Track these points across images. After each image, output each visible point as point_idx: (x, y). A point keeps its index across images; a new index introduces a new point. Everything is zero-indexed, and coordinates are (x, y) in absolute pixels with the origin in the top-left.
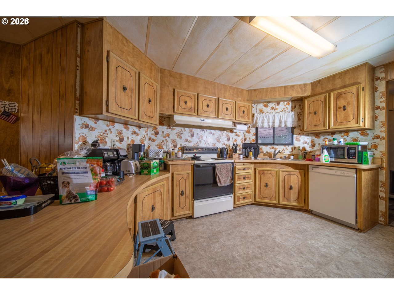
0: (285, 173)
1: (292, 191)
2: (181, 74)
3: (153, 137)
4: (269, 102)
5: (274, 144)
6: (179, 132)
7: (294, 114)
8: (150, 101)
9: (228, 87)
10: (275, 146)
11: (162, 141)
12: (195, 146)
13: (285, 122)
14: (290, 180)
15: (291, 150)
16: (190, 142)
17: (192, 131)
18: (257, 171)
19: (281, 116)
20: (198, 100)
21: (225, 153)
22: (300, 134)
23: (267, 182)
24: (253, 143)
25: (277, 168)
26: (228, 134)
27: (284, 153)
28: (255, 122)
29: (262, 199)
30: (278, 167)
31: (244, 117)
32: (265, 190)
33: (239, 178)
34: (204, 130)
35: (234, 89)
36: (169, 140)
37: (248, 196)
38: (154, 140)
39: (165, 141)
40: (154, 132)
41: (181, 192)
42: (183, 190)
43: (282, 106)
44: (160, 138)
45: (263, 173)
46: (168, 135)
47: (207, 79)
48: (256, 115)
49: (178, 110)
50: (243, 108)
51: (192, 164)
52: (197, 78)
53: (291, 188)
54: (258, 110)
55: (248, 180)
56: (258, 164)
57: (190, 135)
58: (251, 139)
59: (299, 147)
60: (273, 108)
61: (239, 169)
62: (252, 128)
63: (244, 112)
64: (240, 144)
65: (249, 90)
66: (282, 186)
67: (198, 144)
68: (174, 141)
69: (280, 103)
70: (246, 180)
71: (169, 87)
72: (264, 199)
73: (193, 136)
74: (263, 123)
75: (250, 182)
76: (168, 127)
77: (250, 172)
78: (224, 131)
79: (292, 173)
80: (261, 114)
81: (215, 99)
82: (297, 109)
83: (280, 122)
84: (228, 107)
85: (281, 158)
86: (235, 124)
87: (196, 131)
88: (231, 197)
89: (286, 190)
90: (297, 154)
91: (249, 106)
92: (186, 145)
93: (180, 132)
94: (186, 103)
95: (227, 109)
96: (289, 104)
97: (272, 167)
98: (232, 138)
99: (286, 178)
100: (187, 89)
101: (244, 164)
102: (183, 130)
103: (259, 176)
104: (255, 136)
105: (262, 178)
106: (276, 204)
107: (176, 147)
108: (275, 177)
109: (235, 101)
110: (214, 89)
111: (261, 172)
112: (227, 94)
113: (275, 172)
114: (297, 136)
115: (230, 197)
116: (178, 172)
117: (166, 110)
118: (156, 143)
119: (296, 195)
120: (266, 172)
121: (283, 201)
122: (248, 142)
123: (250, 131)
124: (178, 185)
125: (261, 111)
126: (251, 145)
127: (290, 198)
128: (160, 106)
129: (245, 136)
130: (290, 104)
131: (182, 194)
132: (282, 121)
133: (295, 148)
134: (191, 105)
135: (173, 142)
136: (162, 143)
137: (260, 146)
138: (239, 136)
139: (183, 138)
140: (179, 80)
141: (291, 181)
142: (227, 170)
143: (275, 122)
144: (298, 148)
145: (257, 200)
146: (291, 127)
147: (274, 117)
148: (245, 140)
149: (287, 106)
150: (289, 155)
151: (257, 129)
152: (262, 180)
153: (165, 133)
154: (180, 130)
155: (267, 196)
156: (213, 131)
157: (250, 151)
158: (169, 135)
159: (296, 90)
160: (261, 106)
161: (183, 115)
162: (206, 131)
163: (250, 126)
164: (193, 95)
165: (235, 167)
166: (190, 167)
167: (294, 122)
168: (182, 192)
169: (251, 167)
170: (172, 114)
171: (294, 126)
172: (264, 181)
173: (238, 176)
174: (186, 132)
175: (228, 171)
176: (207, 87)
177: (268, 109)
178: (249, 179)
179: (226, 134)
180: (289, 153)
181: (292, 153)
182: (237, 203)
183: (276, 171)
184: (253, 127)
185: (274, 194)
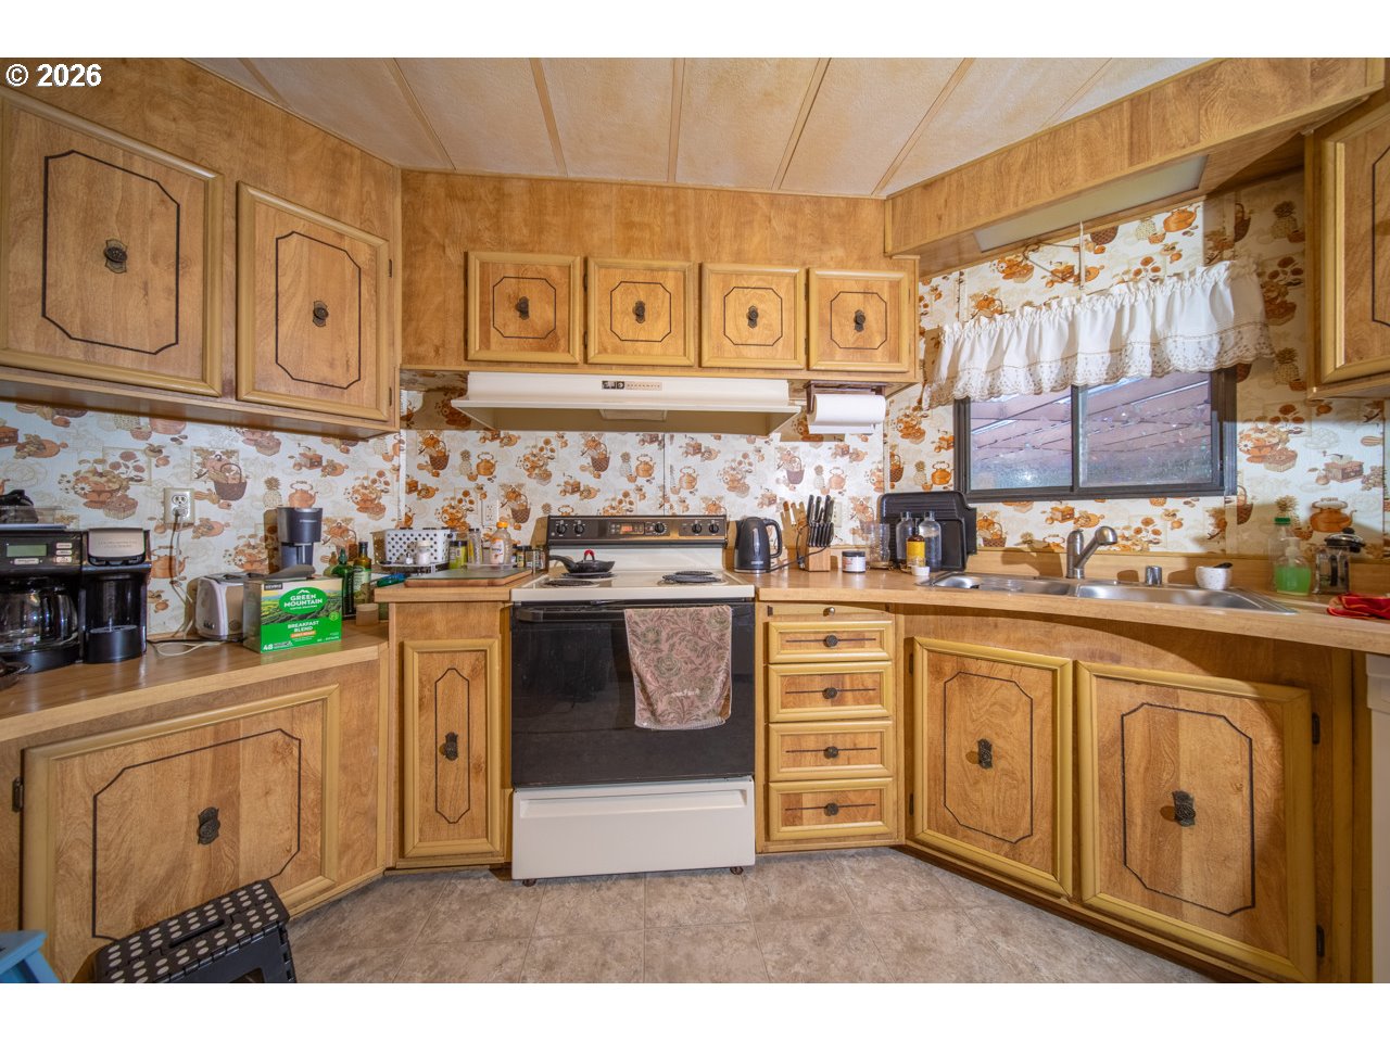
0: (1127, 696)
1: (1190, 840)
2: (501, 179)
3: (425, 478)
4: (1038, 242)
5: (1073, 491)
6: (535, 451)
7: (1234, 280)
8: (320, 315)
9: (761, 203)
10: (1081, 506)
11: (460, 496)
12: (614, 512)
13: (1156, 344)
14: (1175, 746)
15: (1208, 527)
16: (588, 493)
17: (596, 444)
18: (922, 660)
19: (1120, 312)
20: (585, 288)
21: (757, 544)
22: (1287, 410)
23: (988, 734)
24: (938, 488)
25: (1060, 653)
26: (796, 448)
27: (1153, 548)
28: (944, 371)
29: (953, 834)
30: (1066, 646)
31: (860, 349)
32: (977, 782)
33: (796, 690)
34: (660, 435)
35: (797, 203)
36: (490, 488)
37: (860, 802)
38: (428, 492)
39: (474, 495)
40: (428, 458)
41: (442, 741)
42: (456, 733)
43: (1131, 242)
44: (453, 480)
45: (960, 673)
46: (488, 468)
47: (632, 179)
48: (951, 331)
49: (488, 348)
50: (854, 303)
51: (504, 602)
52: (583, 182)
53: (1181, 810)
54: (965, 301)
55: (857, 702)
56: (931, 617)
57: (587, 461)
58: (929, 471)
59: (1283, 505)
60: (1066, 274)
61: (795, 641)
62: (930, 407)
63: (859, 321)
64: (868, 499)
65: (893, 198)
66: (1102, 785)
67: (631, 503)
68: (513, 494)
69: (1115, 230)
70: (841, 702)
71: (444, 247)
72: (965, 838)
73: (604, 468)
74: (994, 370)
75: (876, 717)
76: (489, 434)
77: (877, 657)
78: (767, 432)
79: (1197, 701)
80: (984, 320)
81: (680, 274)
82: (1262, 243)
83: (1118, 349)
84: (761, 308)
85: (1127, 578)
86: (808, 390)
87: (617, 443)
88: (743, 792)
89: (1138, 821)
90: (1264, 558)
91: (895, 285)
92: (569, 510)
93: (542, 449)
94: (523, 309)
95: (753, 317)
96: (1185, 222)
97: (1024, 643)
98: (819, 470)
99: (1137, 728)
100: (530, 247)
101: (827, 612)
102: (555, 444)
103: (931, 687)
104: (951, 451)
105: (956, 701)
106: (1058, 896)
107: (525, 519)
108: (1043, 711)
109: (798, 271)
110: (677, 223)
111: (949, 667)
112: (756, 240)
113: (1048, 675)
114: (1261, 425)
115: (739, 796)
116: (430, 638)
117: (432, 354)
118: (437, 502)
119: (1234, 876)
120: (984, 667)
121: (1113, 886)
122: (908, 484)
123: (925, 425)
124: (429, 703)
125: (987, 305)
126: (927, 500)
127: (1177, 881)
128: (405, 338)
129: (892, 455)
130: (1199, 220)
131: (450, 748)
132: (1132, 338)
133: (1244, 513)
134: (551, 316)
135: (509, 499)
136: (460, 501)
137: (983, 509)
138: (856, 456)
139: (558, 479)
140: (491, 207)
141: (1185, 758)
142: (702, 643)
143: (1075, 355)
144: (1276, 513)
145: (926, 832)
146: (1211, 373)
147: (1072, 325)
148: (897, 474)
149: (1173, 237)
150: (1194, 561)
151: (962, 407)
152: (954, 716)
153: (474, 461)
154: (541, 444)
155: (987, 822)
156: (706, 440)
157: (915, 537)
158: (493, 466)
159: (1233, 95)
160: (985, 277)
161: (512, 367)
162: (672, 437)
163: (920, 402)
164: (560, 267)
165: (766, 626)
166: (494, 620)
167: (1232, 335)
168: (452, 738)
169: (881, 632)
170: (464, 367)
171: (1228, 363)
172: (971, 727)
173: (791, 680)
174: (570, 453)
175: (704, 648)
176: (636, 219)
177: (1035, 286)
178: (870, 701)
179: (779, 449)
180: (1195, 549)
181: (1215, 547)
182: (782, 831)
183: (1054, 672)
184: (937, 401)
185: (1043, 825)
